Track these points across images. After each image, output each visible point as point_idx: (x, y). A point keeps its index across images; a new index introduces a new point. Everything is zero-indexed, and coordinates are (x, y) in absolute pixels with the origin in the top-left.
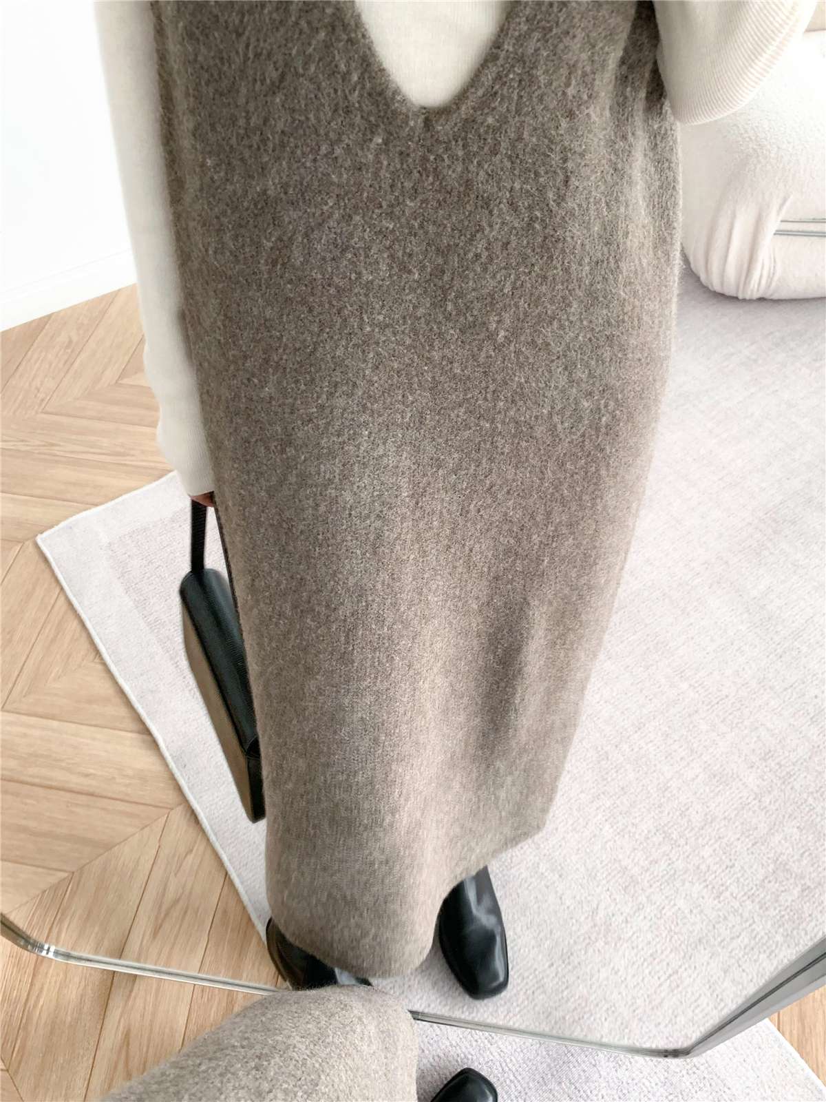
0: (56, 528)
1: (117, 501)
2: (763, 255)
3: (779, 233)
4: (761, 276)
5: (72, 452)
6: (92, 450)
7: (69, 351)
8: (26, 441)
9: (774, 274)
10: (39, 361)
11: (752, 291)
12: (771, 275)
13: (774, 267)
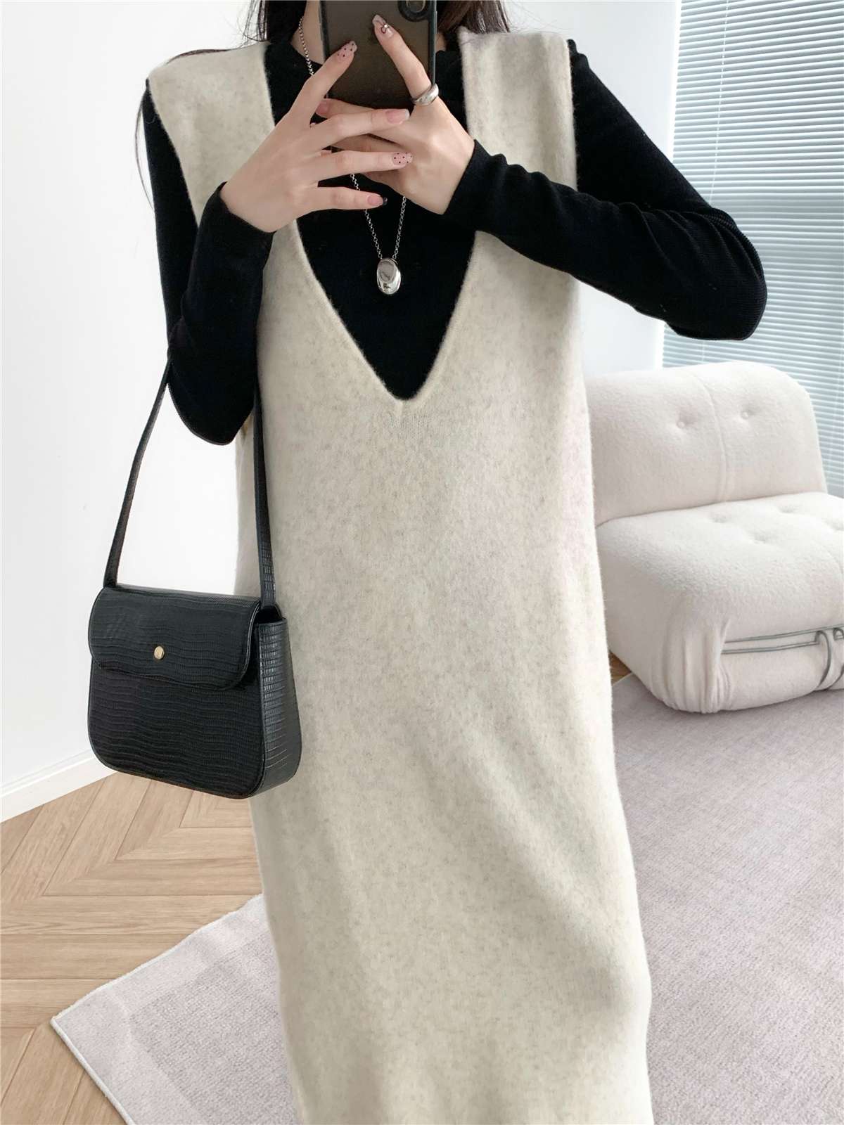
0: (72, 1007)
1: (136, 971)
2: (717, 673)
3: (725, 653)
4: (719, 690)
5: (80, 929)
6: (101, 925)
7: (64, 836)
8: (29, 925)
9: (729, 686)
10: (35, 849)
11: (714, 704)
12: (727, 688)
13: (728, 681)
